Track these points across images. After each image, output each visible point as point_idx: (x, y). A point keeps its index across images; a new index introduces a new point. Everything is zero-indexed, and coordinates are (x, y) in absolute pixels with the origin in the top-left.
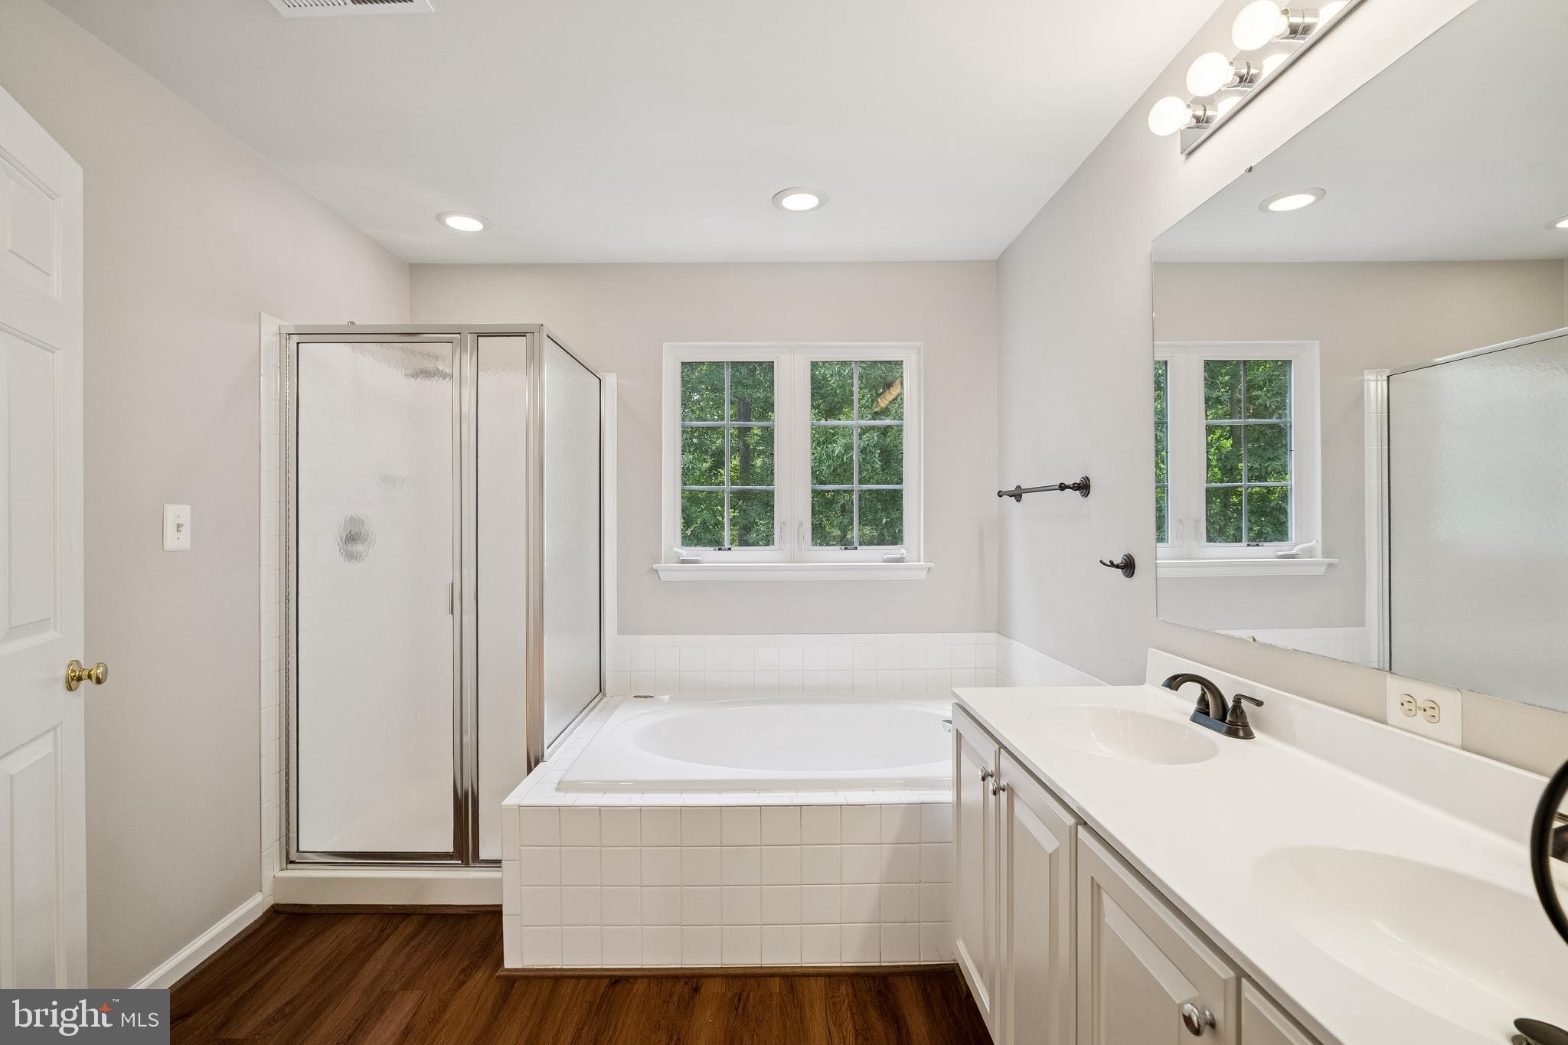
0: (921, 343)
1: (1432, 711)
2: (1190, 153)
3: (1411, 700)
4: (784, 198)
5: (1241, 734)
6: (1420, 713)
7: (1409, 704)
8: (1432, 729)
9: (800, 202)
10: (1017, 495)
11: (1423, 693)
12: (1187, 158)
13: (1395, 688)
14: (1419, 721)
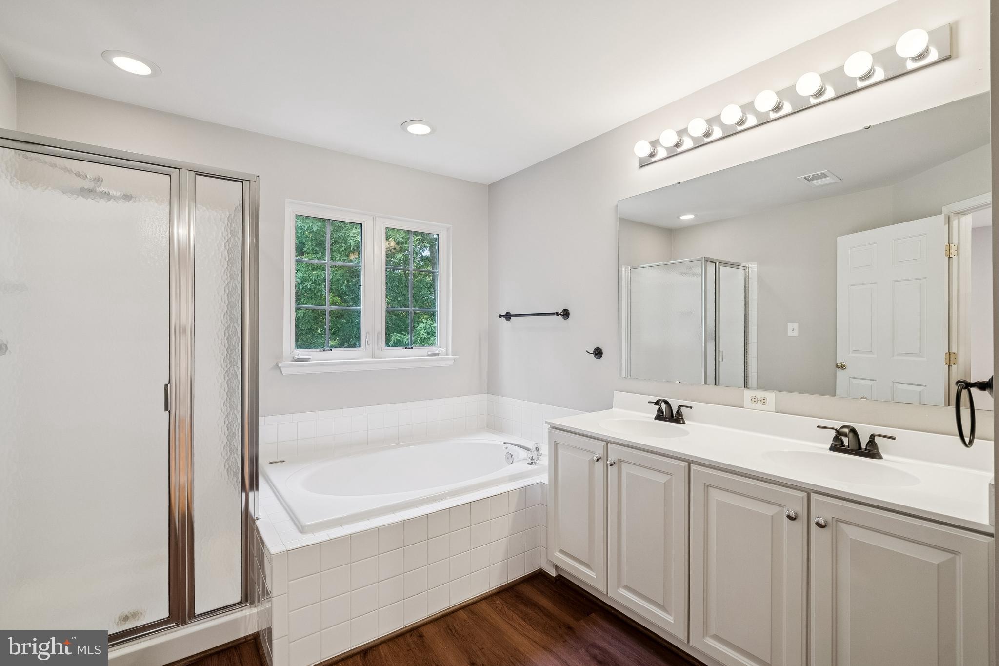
0: (451, 226)
1: (764, 401)
2: (642, 167)
3: (755, 398)
4: (409, 125)
5: (682, 422)
6: (759, 402)
7: (754, 400)
8: (763, 407)
9: (418, 129)
10: (508, 316)
11: (760, 394)
12: (640, 168)
13: (748, 394)
14: (759, 405)
